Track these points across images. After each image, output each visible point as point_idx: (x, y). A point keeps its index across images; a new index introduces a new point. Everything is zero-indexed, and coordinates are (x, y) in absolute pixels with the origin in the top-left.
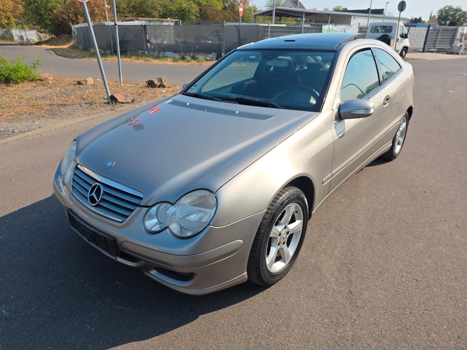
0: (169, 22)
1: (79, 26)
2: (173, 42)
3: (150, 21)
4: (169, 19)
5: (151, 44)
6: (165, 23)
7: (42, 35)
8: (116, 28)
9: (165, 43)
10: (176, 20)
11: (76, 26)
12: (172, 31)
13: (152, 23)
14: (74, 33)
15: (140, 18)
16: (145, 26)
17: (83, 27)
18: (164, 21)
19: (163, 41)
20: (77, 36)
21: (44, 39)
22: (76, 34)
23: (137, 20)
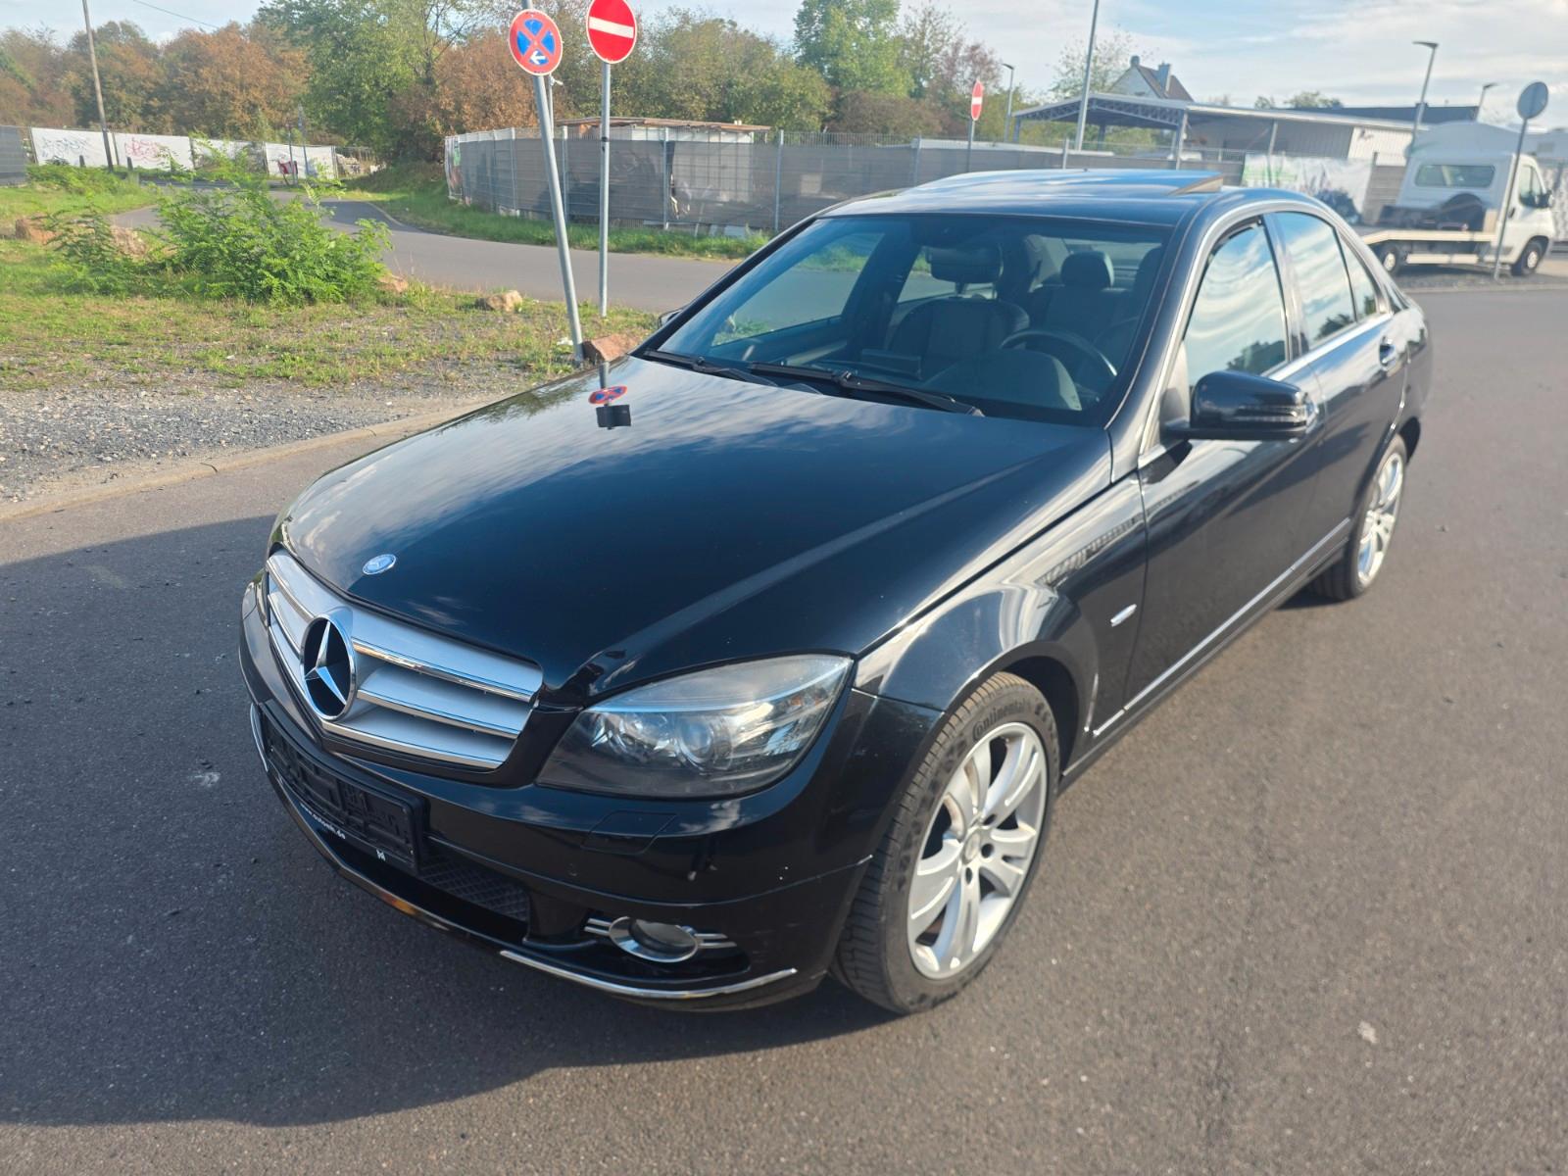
0: (740, 136)
1: (469, 138)
2: (744, 197)
3: (677, 129)
4: (738, 123)
5: (683, 199)
6: (727, 139)
7: (348, 162)
8: (604, 149)
9: (725, 197)
10: (759, 128)
11: (460, 139)
12: (745, 163)
13: (685, 137)
14: (451, 160)
15: (648, 120)
16: (671, 145)
17: (483, 142)
18: (724, 130)
19: (716, 192)
20: (460, 167)
21: (351, 174)
22: (457, 159)
23: (642, 124)
